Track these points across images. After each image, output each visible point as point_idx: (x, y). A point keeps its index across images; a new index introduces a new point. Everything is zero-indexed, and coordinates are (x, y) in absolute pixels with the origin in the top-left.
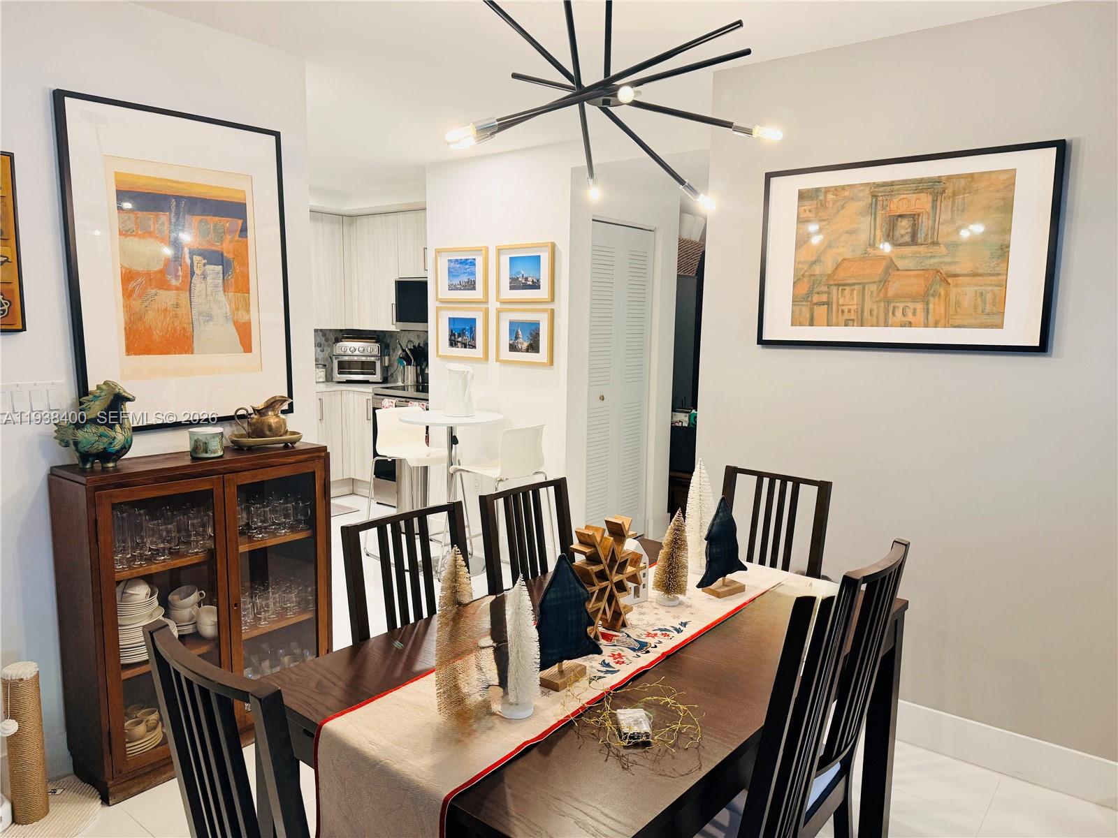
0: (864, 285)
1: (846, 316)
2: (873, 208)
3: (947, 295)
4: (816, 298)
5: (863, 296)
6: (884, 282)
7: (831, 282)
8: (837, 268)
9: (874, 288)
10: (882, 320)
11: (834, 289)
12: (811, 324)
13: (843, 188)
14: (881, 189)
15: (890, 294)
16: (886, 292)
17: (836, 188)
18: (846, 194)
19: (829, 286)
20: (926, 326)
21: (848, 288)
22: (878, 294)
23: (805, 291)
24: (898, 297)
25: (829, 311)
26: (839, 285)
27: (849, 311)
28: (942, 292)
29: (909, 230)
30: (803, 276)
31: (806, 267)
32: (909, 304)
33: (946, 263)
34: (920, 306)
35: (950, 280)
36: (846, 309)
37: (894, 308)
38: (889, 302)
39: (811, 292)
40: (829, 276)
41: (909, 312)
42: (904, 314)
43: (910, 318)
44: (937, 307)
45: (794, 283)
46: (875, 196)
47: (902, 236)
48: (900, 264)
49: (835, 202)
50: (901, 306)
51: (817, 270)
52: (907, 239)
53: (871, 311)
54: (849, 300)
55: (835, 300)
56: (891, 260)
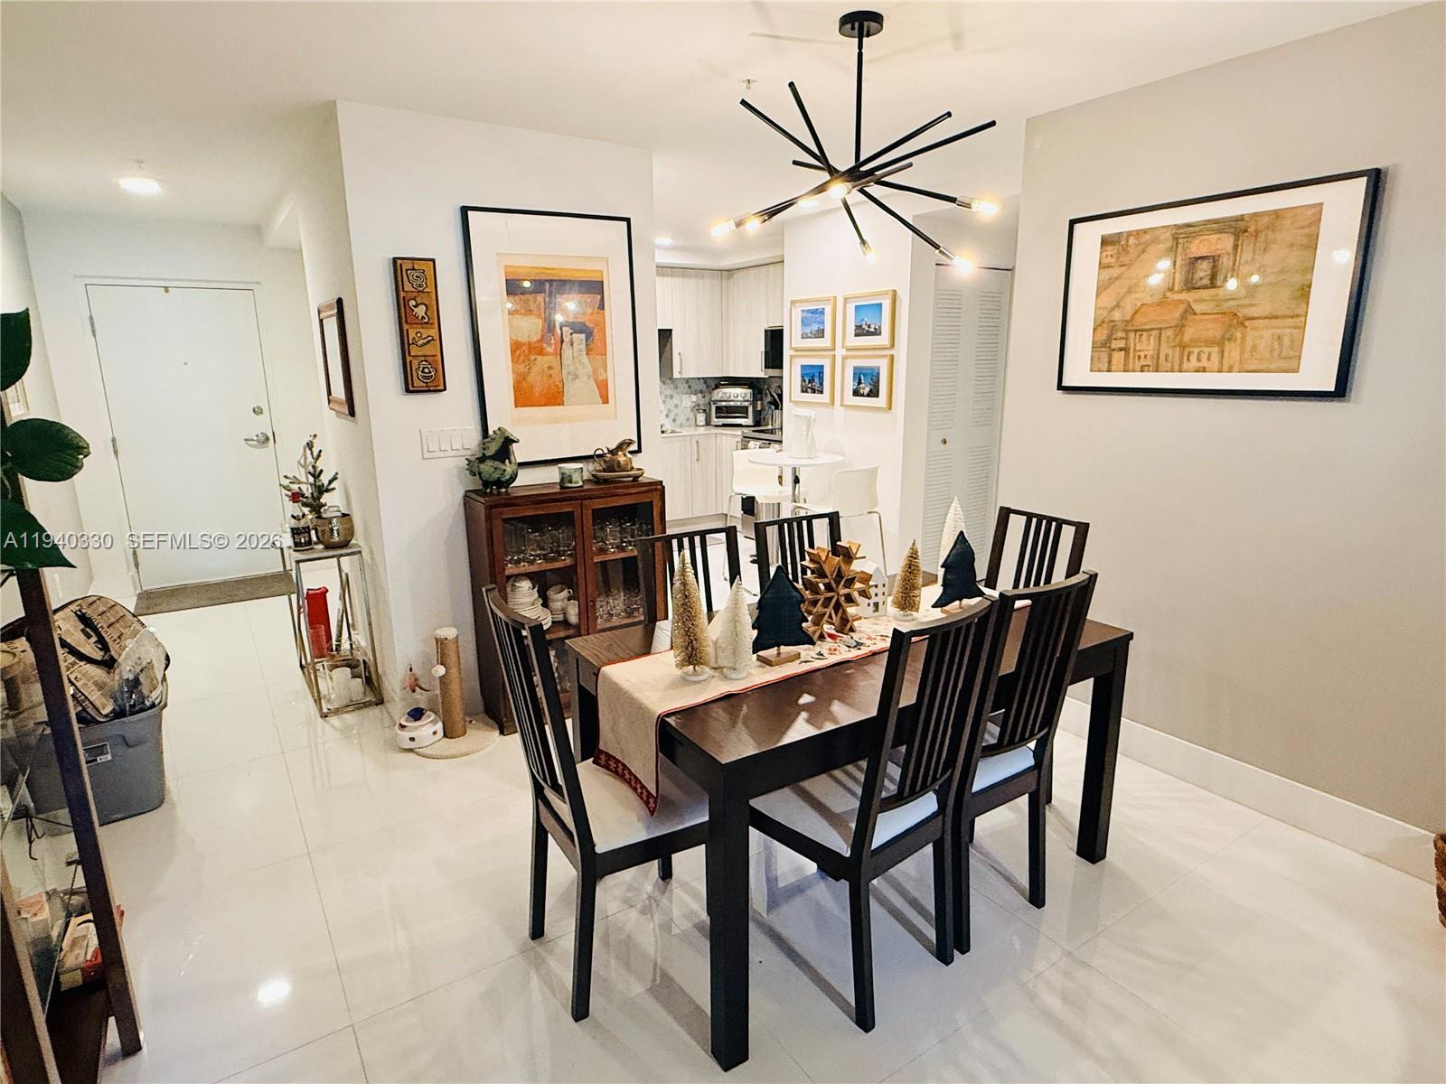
0: (1160, 329)
1: (1143, 362)
2: (1173, 250)
3: (1243, 337)
4: (1115, 344)
5: (1160, 341)
6: (1180, 327)
7: (1130, 328)
8: (1135, 313)
9: (1170, 333)
10: (1176, 367)
11: (1132, 335)
12: (1109, 371)
13: (1145, 231)
14: (1181, 231)
15: (1187, 338)
16: (1182, 336)
17: (1138, 232)
18: (1147, 237)
19: (1126, 331)
20: (1220, 371)
21: (1145, 334)
22: (1174, 339)
23: (1105, 337)
24: (1194, 342)
25: (1127, 355)
26: (1136, 331)
27: (1145, 357)
28: (1239, 334)
29: (1209, 272)
30: (1103, 322)
31: (1105, 313)
32: (1204, 349)
33: (1243, 306)
34: (1215, 350)
35: (1247, 323)
36: (1142, 354)
37: (1189, 353)
38: (1184, 347)
39: (1110, 338)
40: (1127, 321)
41: (1204, 357)
42: (1199, 360)
43: (1204, 363)
44: (1232, 351)
45: (1094, 329)
46: (1176, 239)
47: (1201, 279)
48: (1198, 308)
49: (1137, 246)
50: (1196, 351)
51: (1117, 315)
52: (1206, 282)
53: (1167, 356)
54: (1146, 346)
55: (1132, 346)
56: (1189, 304)
